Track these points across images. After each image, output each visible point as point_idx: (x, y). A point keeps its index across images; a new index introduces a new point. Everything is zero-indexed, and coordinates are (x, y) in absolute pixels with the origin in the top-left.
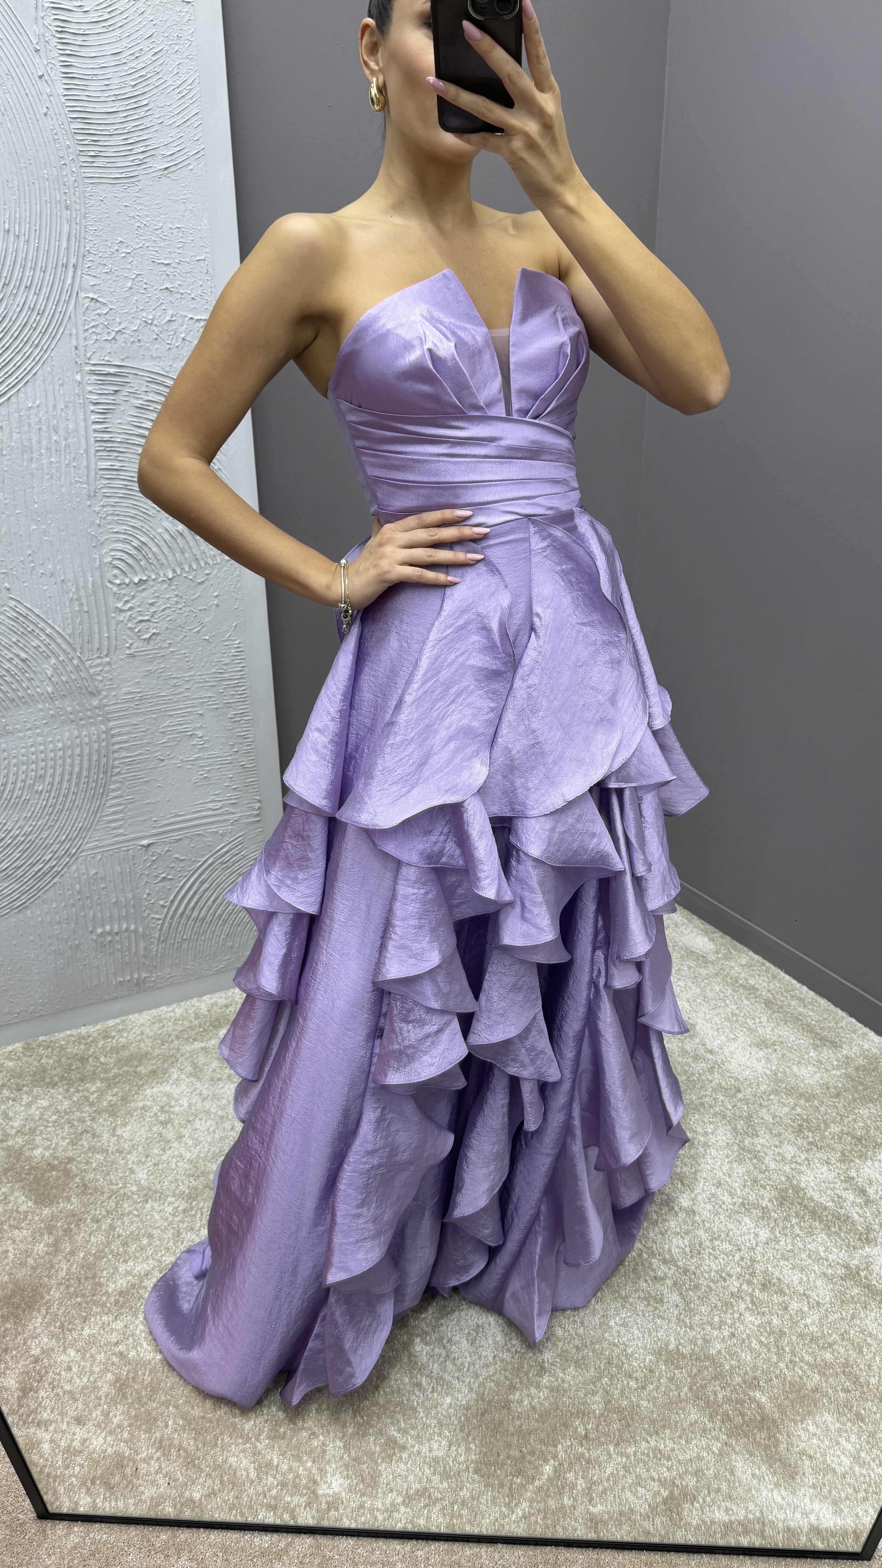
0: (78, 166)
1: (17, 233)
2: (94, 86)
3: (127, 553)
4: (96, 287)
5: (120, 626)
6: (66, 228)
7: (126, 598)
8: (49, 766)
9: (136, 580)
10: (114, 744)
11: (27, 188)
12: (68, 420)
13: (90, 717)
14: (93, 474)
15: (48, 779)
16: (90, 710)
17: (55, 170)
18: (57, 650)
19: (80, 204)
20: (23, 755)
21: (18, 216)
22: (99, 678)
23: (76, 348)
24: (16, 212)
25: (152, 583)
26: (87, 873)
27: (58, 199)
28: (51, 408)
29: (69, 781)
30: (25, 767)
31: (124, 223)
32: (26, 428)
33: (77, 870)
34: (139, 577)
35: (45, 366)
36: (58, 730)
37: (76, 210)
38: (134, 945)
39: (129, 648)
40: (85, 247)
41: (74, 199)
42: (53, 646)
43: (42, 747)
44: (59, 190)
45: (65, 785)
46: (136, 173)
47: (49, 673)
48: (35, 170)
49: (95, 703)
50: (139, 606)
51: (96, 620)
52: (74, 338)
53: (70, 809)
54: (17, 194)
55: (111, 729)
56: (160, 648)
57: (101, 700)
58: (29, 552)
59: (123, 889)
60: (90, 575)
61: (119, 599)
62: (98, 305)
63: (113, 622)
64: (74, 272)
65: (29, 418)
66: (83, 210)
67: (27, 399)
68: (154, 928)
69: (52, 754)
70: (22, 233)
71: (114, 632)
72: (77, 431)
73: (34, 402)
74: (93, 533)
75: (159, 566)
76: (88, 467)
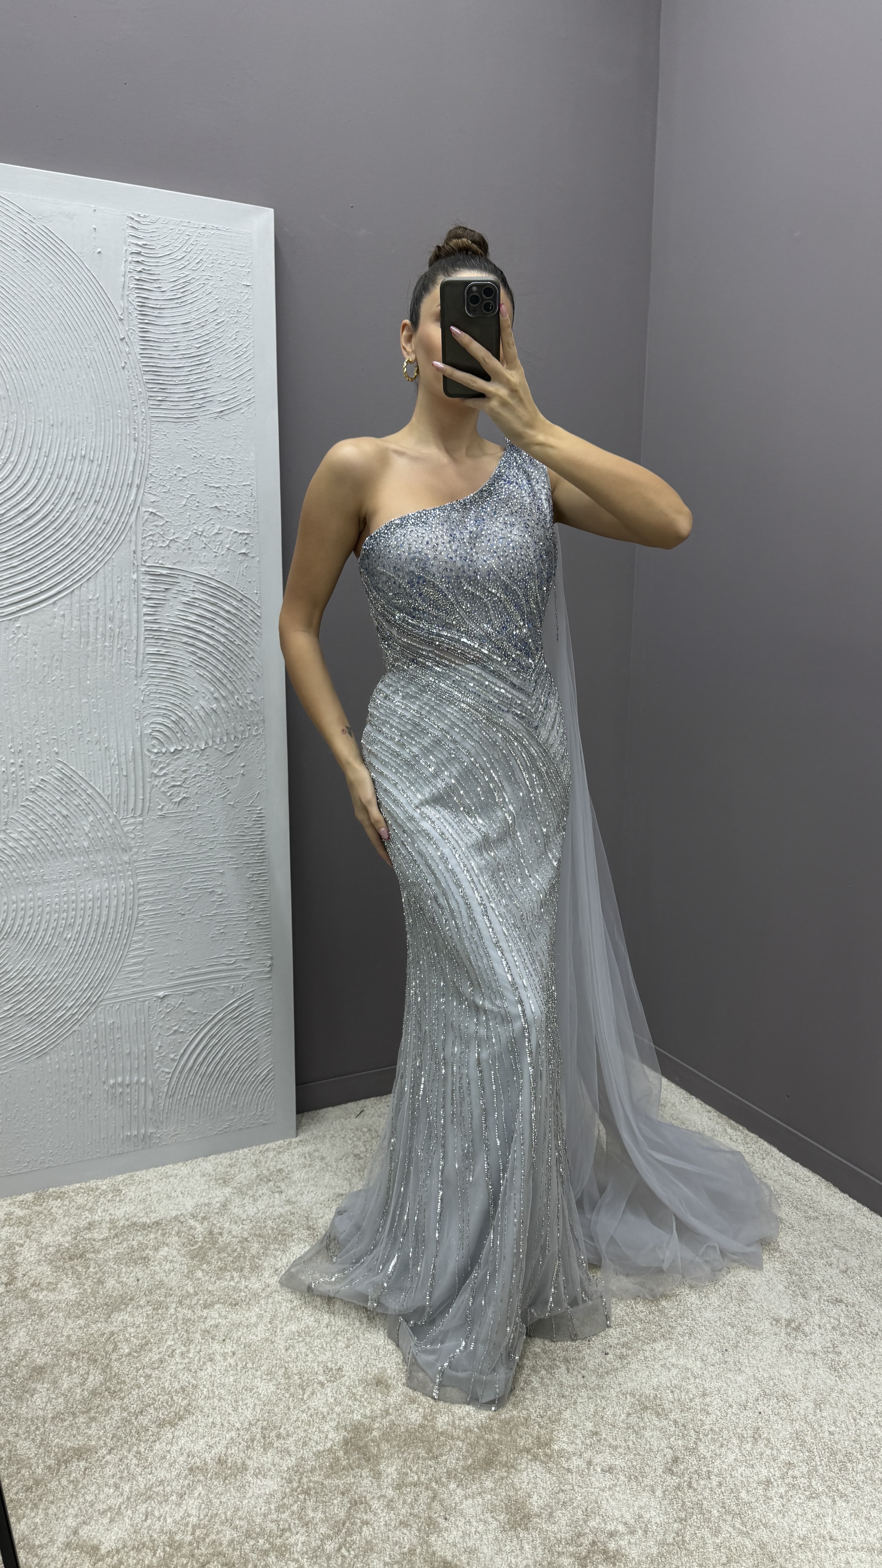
0: (147, 407)
1: (92, 458)
2: (165, 347)
3: (165, 725)
4: (156, 504)
5: (154, 790)
6: (133, 455)
7: (161, 766)
8: (79, 915)
9: (172, 750)
10: (139, 899)
11: (103, 423)
12: (122, 611)
13: (120, 872)
14: (141, 657)
15: (77, 928)
16: (121, 864)
17: (127, 410)
18: (96, 808)
19: (146, 437)
20: (56, 904)
21: (93, 445)
22: (132, 836)
23: (134, 552)
24: (92, 443)
25: (185, 753)
26: (105, 1023)
27: (128, 432)
28: (108, 601)
29: (96, 930)
30: (57, 915)
31: (183, 453)
32: (85, 616)
33: (96, 1019)
34: (175, 748)
35: (106, 566)
36: (90, 882)
37: (143, 442)
38: (143, 1099)
39: (161, 810)
40: (148, 471)
41: (141, 433)
42: (93, 804)
43: (74, 897)
44: (130, 426)
45: (92, 934)
46: (196, 414)
47: (87, 829)
48: (111, 411)
49: (126, 858)
50: (173, 773)
51: (133, 784)
52: (133, 544)
53: (94, 958)
54: (94, 428)
55: (138, 884)
56: (189, 811)
57: (132, 856)
58: (79, 722)
59: (137, 1040)
60: (131, 743)
61: (155, 766)
62: (156, 518)
63: (148, 786)
64: (138, 491)
65: (88, 608)
66: (149, 442)
67: (88, 593)
68: (164, 1081)
69: (83, 904)
70: (96, 459)
71: (148, 795)
72: (130, 621)
73: (94, 595)
74: (137, 708)
75: (193, 738)
76: (137, 652)
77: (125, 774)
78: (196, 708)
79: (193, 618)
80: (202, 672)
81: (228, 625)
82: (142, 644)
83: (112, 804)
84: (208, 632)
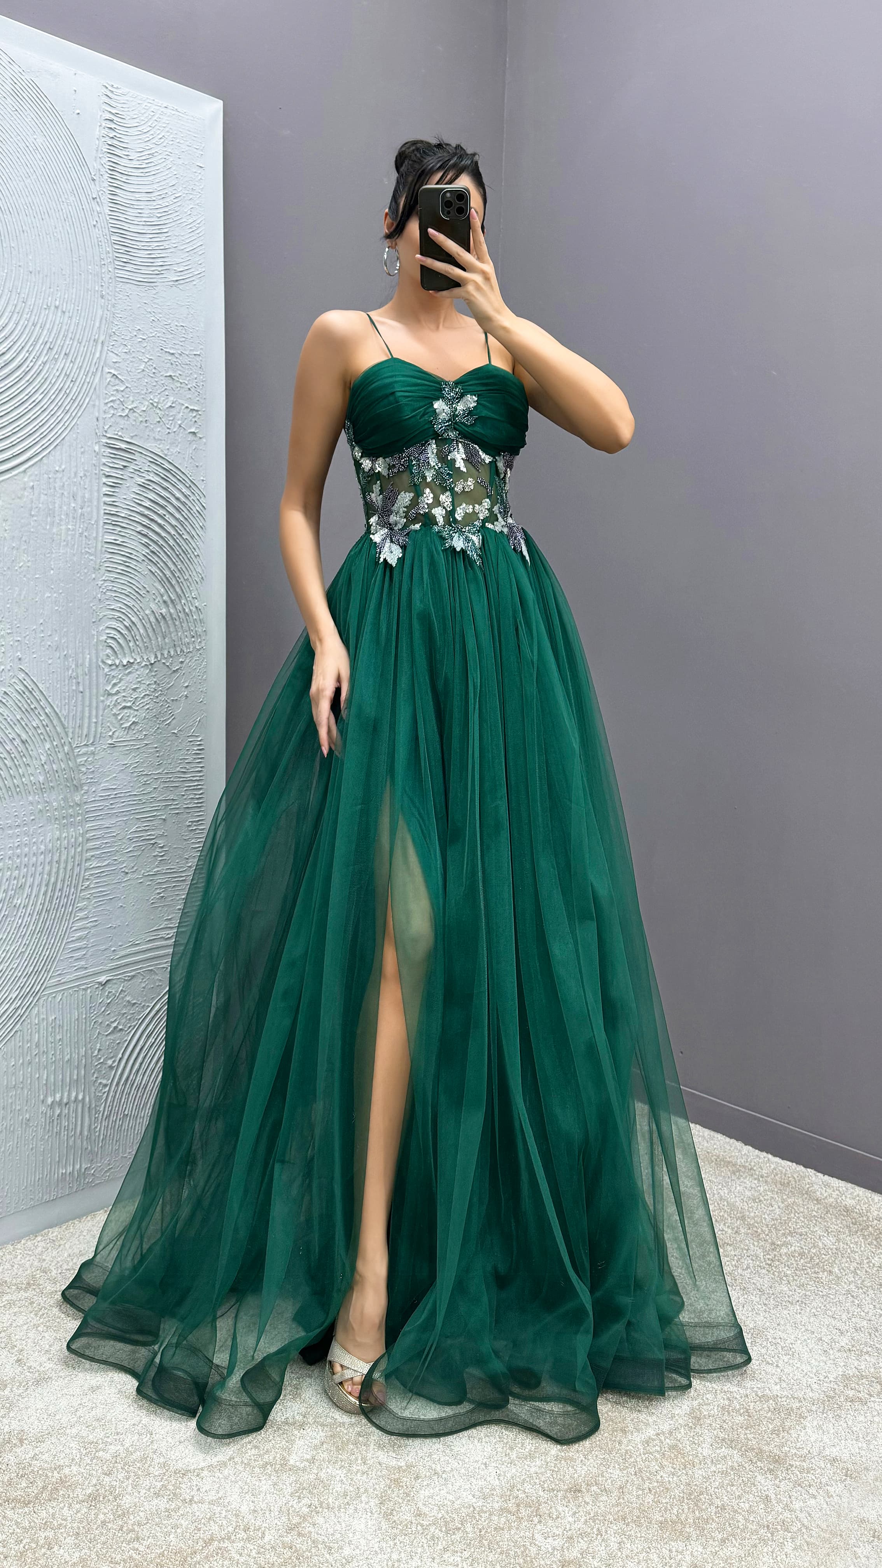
0: (113, 267)
1: (64, 310)
3: (119, 631)
4: (117, 365)
5: (107, 711)
6: (100, 312)
7: (114, 681)
9: (125, 663)
10: (87, 851)
11: (75, 277)
12: (84, 488)
13: (71, 816)
15: (27, 891)
16: (72, 806)
19: (112, 296)
21: (66, 297)
22: (84, 769)
23: (97, 420)
24: (64, 294)
25: (136, 667)
27: (97, 289)
28: (73, 475)
29: (45, 894)
32: (52, 491)
33: (38, 1014)
34: (127, 660)
35: (71, 433)
37: (109, 300)
38: (80, 1122)
39: (111, 737)
40: (112, 329)
41: (108, 291)
42: (50, 727)
43: (26, 850)
45: (40, 899)
46: (155, 280)
47: (43, 758)
49: (77, 799)
50: (124, 691)
51: (88, 703)
52: (96, 409)
54: (68, 280)
55: (87, 832)
56: (137, 739)
57: (83, 795)
59: (77, 1042)
60: (87, 652)
61: (108, 681)
62: (117, 381)
63: (101, 707)
64: (102, 348)
65: (55, 481)
66: (113, 300)
67: (55, 463)
68: (101, 1097)
70: (68, 310)
71: (101, 718)
72: (90, 501)
73: (60, 467)
74: (94, 607)
75: (143, 649)
76: (96, 538)
77: (81, 690)
78: (147, 612)
79: (147, 504)
80: (154, 569)
81: (178, 515)
82: (101, 530)
83: (68, 728)
84: (160, 521)
